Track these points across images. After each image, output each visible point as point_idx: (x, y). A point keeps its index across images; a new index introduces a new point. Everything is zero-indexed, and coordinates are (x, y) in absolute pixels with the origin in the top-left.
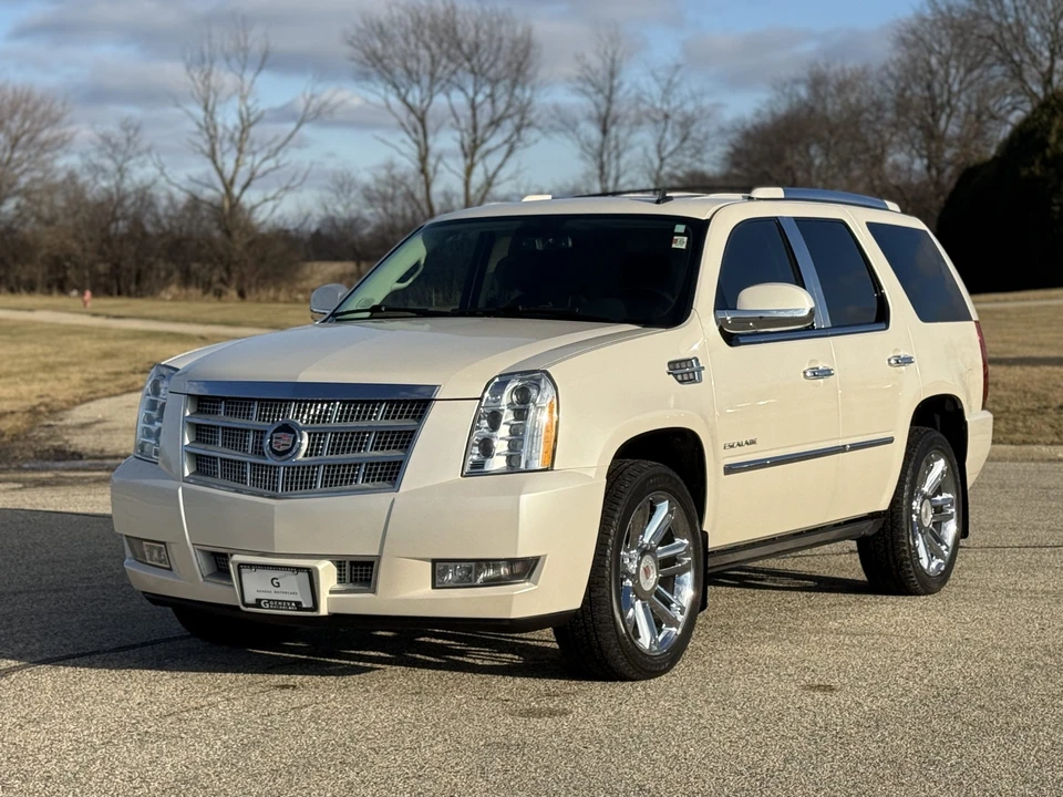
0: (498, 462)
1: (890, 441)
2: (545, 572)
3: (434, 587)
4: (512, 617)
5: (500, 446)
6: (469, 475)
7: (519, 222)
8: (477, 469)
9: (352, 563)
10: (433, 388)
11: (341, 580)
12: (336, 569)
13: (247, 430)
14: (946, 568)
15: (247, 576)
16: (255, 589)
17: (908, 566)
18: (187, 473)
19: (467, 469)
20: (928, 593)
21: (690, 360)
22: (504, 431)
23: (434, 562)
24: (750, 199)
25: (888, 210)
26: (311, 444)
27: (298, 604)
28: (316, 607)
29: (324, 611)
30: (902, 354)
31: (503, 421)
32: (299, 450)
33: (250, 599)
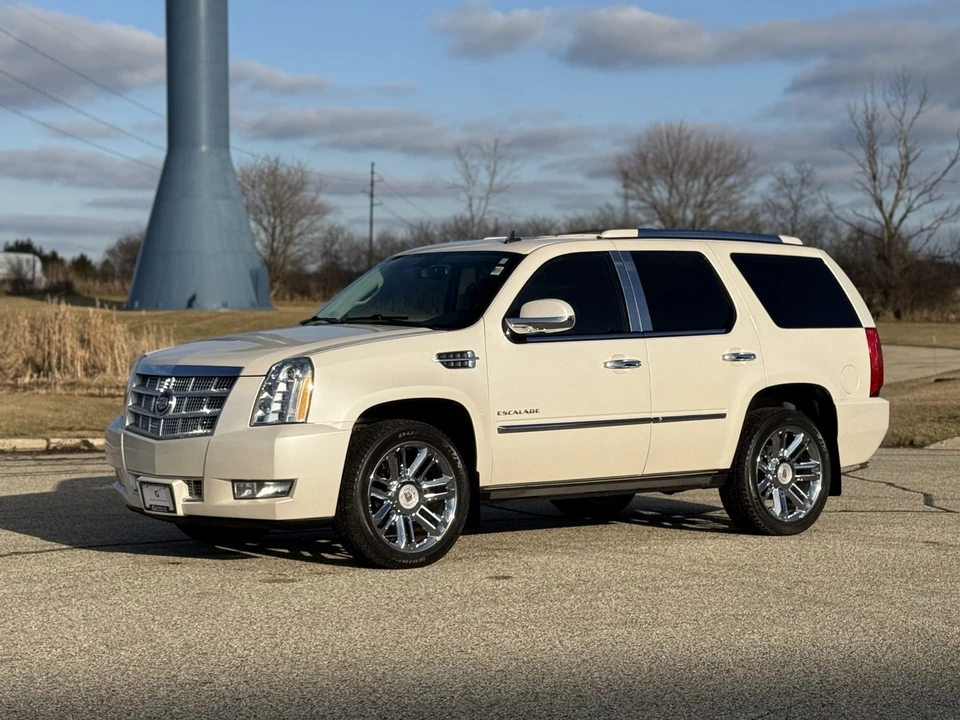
0: (273, 418)
1: (723, 416)
2: (298, 488)
3: (235, 498)
4: (278, 518)
5: (276, 407)
6: (255, 425)
7: (422, 258)
8: (261, 421)
9: (195, 482)
10: (240, 369)
11: (191, 494)
12: (187, 486)
13: (152, 396)
14: (806, 517)
15: (146, 490)
16: (151, 498)
17: (752, 512)
18: (127, 424)
19: (255, 421)
20: (779, 534)
21: (466, 352)
22: (278, 397)
23: (233, 481)
24: (599, 238)
25: (782, 243)
26: (177, 405)
27: (168, 508)
28: (175, 511)
29: (180, 512)
30: (742, 352)
31: (278, 390)
32: (170, 407)
33: (148, 505)
